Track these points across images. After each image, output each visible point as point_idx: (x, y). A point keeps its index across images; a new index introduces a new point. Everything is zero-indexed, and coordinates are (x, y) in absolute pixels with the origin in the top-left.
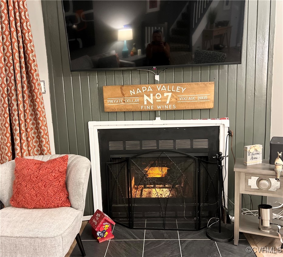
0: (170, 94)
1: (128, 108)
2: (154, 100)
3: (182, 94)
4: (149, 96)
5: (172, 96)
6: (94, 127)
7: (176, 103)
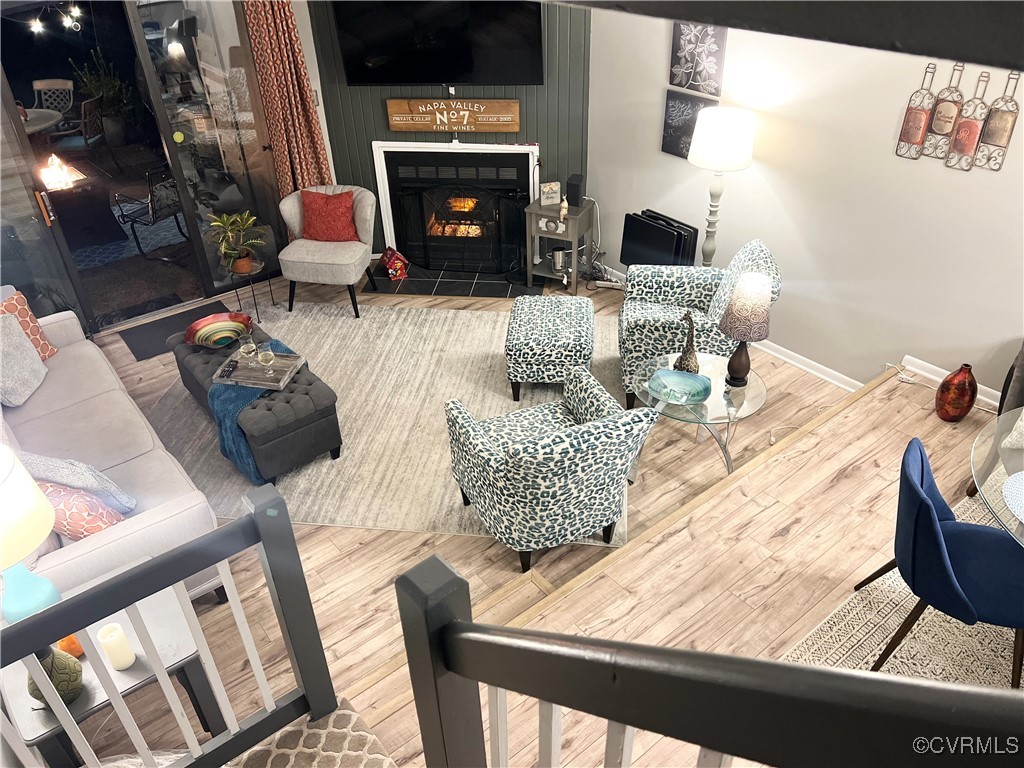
0: (467, 113)
1: (419, 127)
2: (449, 119)
3: (482, 113)
4: (442, 114)
5: (470, 116)
6: (379, 148)
7: (475, 125)
